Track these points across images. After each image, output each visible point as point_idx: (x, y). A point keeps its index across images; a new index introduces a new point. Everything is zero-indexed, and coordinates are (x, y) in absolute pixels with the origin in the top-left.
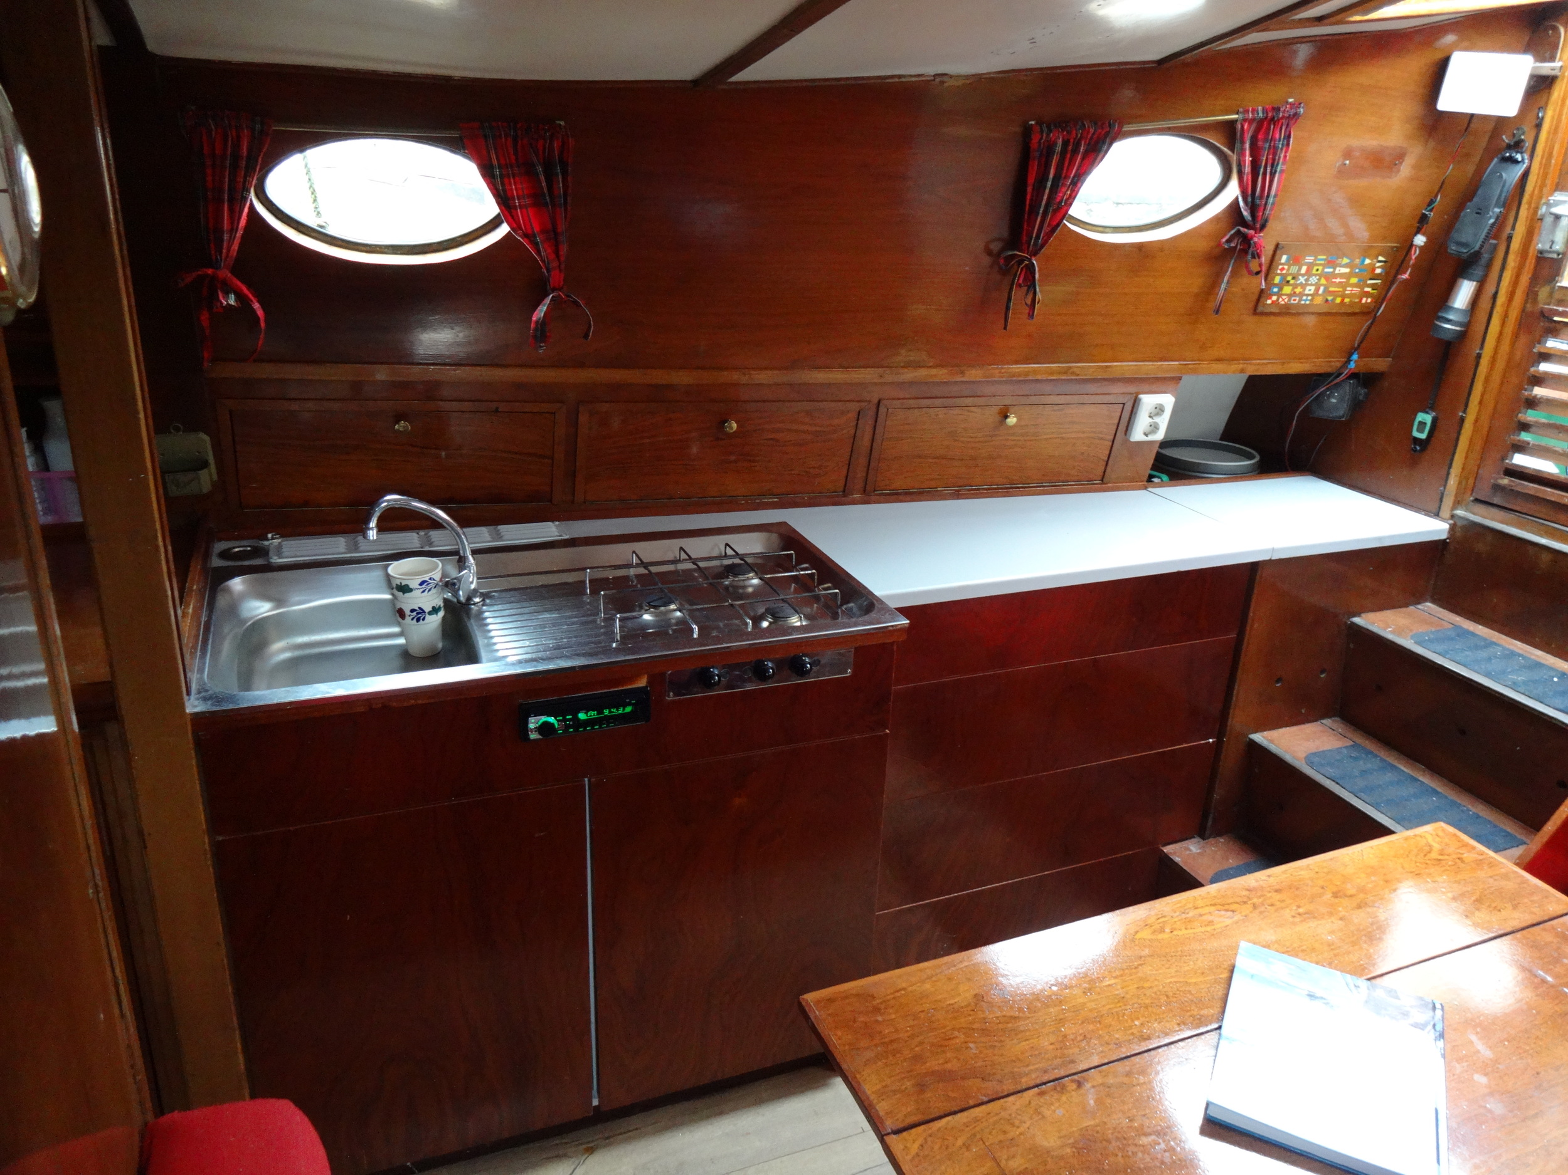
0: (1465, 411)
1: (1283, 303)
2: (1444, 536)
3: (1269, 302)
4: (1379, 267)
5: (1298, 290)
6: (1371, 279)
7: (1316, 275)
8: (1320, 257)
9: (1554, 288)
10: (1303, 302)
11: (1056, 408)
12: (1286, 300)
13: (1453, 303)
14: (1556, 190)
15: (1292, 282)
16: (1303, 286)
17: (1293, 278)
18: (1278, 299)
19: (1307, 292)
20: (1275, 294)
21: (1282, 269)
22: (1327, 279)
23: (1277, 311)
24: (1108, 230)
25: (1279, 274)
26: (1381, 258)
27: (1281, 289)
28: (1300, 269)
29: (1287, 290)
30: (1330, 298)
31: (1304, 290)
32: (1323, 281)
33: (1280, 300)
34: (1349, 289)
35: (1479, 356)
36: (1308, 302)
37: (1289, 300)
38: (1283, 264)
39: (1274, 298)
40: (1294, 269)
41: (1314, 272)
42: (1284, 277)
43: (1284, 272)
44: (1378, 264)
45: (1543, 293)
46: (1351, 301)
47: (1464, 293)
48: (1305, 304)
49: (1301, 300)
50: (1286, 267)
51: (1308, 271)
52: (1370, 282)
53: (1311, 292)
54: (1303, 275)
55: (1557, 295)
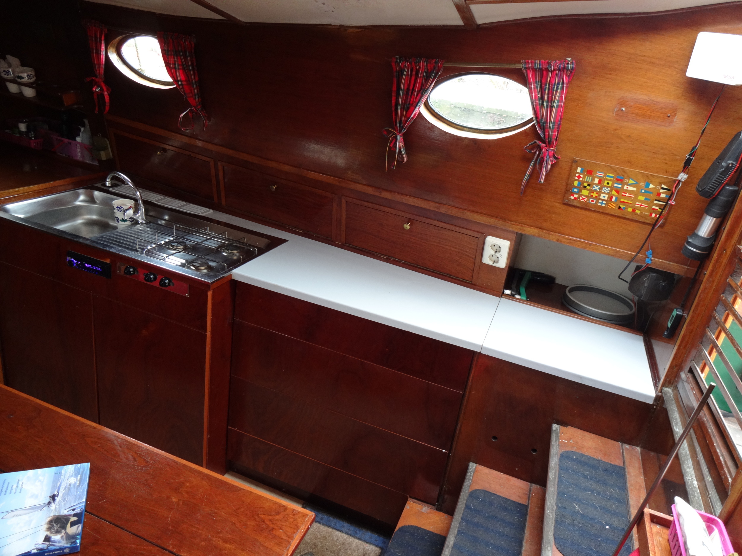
1: (583, 200)
3: (572, 198)
4: (663, 193)
5: (594, 195)
6: (656, 200)
7: (608, 187)
8: (608, 174)
10: (600, 204)
12: (586, 200)
13: (698, 231)
15: (588, 187)
16: (599, 193)
17: (589, 185)
18: (579, 198)
19: (601, 197)
20: (576, 193)
21: (579, 177)
22: (618, 192)
23: (579, 206)
25: (576, 180)
26: (663, 186)
27: (580, 191)
28: (593, 180)
29: (585, 192)
30: (622, 206)
31: (600, 195)
32: (614, 192)
33: (581, 198)
34: (637, 203)
36: (604, 205)
37: (587, 200)
38: (578, 173)
39: (576, 196)
40: (589, 179)
41: (605, 184)
42: (581, 183)
43: (581, 179)
44: (662, 191)
46: (641, 213)
47: (706, 224)
48: (601, 206)
49: (597, 202)
50: (582, 176)
51: (600, 182)
52: (656, 202)
53: (606, 198)
54: (597, 185)
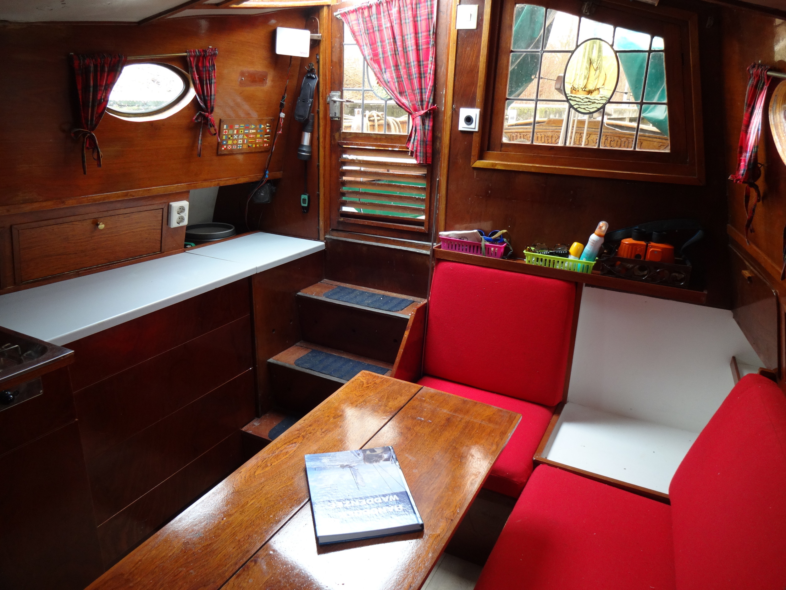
0: (319, 191)
1: (229, 149)
2: (324, 248)
3: (223, 149)
4: (268, 129)
5: (235, 142)
6: (265, 135)
7: (241, 134)
8: (241, 125)
9: (340, 133)
10: (239, 148)
11: (126, 216)
12: (231, 147)
13: (304, 143)
14: (331, 90)
15: (231, 138)
16: (237, 140)
17: (231, 136)
18: (227, 147)
19: (239, 143)
20: (225, 145)
21: (226, 132)
22: (247, 136)
23: (228, 153)
24: (131, 115)
25: (224, 135)
26: (268, 125)
27: (227, 142)
28: (233, 132)
29: (230, 142)
30: (250, 145)
31: (238, 142)
32: (245, 137)
33: (228, 147)
34: (257, 140)
35: (318, 166)
36: (241, 148)
37: (232, 147)
38: (225, 129)
39: (225, 147)
40: (231, 132)
41: (240, 133)
42: (227, 135)
43: (227, 133)
44: (267, 128)
45: (337, 135)
46: (259, 146)
47: (306, 138)
48: (240, 149)
49: (237, 147)
50: (227, 131)
51: (237, 132)
52: (265, 136)
53: (241, 143)
54: (236, 135)
55: (342, 136)
